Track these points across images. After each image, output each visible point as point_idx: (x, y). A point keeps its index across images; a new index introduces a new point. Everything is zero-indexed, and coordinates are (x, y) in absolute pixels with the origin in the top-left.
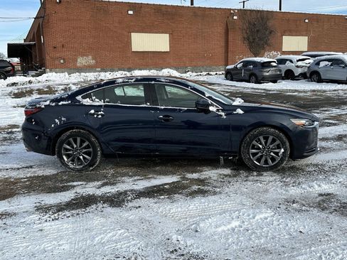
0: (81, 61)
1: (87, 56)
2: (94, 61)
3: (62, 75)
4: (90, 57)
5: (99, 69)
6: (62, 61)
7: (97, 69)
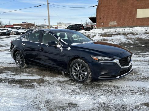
0: (111, 24)
1: (114, 21)
2: (117, 23)
3: (100, 30)
4: (115, 22)
5: (119, 27)
6: (103, 24)
7: (118, 27)
